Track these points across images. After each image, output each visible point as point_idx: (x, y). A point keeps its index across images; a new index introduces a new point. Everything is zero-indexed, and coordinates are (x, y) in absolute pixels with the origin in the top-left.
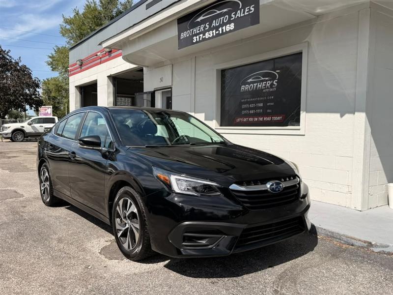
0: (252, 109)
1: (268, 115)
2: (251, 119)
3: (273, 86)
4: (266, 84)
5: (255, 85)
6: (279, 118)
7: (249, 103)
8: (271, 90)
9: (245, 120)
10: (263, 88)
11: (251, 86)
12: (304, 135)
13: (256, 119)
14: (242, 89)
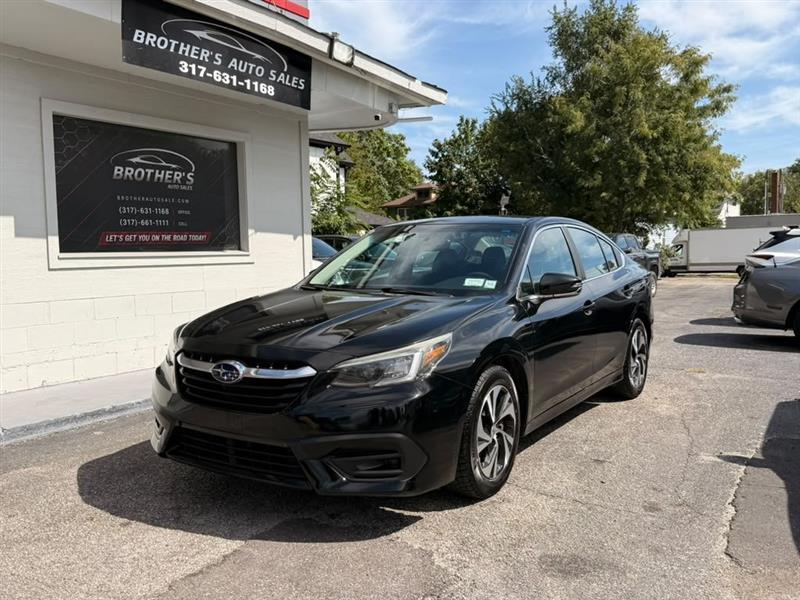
0: (145, 217)
1: (180, 231)
2: (144, 237)
3: (188, 182)
4: (173, 175)
5: (150, 171)
6: (201, 238)
7: (139, 205)
8: (184, 188)
9: (129, 238)
10: (167, 181)
11: (140, 172)
12: (252, 263)
13: (157, 238)
14: (116, 172)
